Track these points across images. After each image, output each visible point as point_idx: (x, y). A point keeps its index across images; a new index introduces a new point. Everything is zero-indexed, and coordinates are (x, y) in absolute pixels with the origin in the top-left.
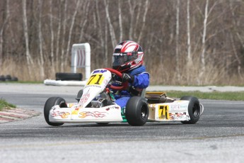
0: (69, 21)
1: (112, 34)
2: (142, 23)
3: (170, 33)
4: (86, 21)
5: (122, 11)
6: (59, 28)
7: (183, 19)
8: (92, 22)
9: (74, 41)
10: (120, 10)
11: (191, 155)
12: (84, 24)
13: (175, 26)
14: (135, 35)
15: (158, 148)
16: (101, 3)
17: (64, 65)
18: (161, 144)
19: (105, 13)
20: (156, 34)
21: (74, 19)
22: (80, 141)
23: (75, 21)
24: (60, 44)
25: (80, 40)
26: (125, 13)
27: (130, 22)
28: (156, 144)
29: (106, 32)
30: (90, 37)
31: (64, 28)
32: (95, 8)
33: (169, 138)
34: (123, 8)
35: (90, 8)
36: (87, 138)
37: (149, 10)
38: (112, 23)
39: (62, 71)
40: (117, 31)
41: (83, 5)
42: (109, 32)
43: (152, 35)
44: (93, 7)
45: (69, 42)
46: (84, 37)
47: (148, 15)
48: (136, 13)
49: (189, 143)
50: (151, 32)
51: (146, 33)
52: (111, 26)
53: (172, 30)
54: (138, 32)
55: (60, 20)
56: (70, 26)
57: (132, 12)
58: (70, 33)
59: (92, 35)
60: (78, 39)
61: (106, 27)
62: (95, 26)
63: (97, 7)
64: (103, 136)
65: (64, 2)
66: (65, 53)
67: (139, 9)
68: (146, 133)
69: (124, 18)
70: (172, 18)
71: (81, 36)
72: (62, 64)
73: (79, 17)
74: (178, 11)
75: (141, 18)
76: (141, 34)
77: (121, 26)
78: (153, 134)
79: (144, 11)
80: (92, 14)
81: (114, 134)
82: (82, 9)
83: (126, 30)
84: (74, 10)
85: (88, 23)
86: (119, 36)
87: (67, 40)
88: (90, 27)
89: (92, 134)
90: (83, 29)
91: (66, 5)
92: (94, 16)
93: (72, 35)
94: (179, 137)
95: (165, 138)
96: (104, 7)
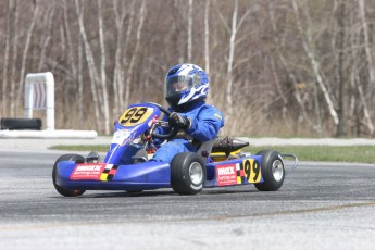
0: (22, 39)
1: (90, 58)
2: (135, 41)
3: (179, 57)
4: (48, 38)
5: (104, 23)
6: (7, 48)
7: (198, 35)
8: (59, 40)
9: (30, 69)
10: (101, 22)
11: (203, 244)
12: (46, 44)
13: (186, 45)
14: (125, 60)
15: (152, 233)
16: (71, 11)
17: (15, 107)
18: (157, 227)
19: (78, 27)
20: (157, 58)
21: (29, 35)
22: (32, 224)
23: (32, 38)
24: (9, 75)
25: (40, 68)
26: (109, 25)
27: (116, 41)
28: (149, 227)
29: (80, 55)
30: (55, 64)
31: (15, 49)
32: (63, 18)
33: (170, 217)
34: (105, 19)
35: (54, 18)
36: (42, 220)
37: (146, 21)
38: (89, 41)
39: (12, 116)
40: (97, 54)
41: (44, 13)
42: (84, 56)
43: (151, 59)
44: (59, 17)
45: (23, 71)
46: (46, 63)
47: (145, 30)
48: (126, 26)
49: (200, 226)
50: (149, 55)
51: (141, 56)
52: (87, 46)
53: (182, 52)
54: (130, 55)
55: (8, 36)
56: (24, 46)
57: (119, 24)
58: (25, 57)
59: (58, 59)
60: (37, 67)
61: (80, 48)
62: (63, 47)
63: (66, 17)
64: (68, 216)
65: (14, 9)
66: (17, 88)
67: (131, 20)
68: (135, 211)
69: (107, 33)
70: (182, 33)
71: (42, 62)
72: (12, 106)
73: (38, 32)
74: (190, 22)
75: (133, 33)
76: (134, 58)
77: (102, 45)
78: (145, 212)
79: (138, 23)
80: (58, 28)
81: (86, 213)
82: (42, 19)
83: (111, 53)
84: (30, 21)
85: (51, 42)
86: (100, 61)
87: (19, 69)
88: (55, 49)
89: (51, 213)
90: (43, 51)
91: (17, 14)
92: (62, 31)
93: (27, 60)
94: (185, 217)
95: (164, 217)
96: (76, 17)
